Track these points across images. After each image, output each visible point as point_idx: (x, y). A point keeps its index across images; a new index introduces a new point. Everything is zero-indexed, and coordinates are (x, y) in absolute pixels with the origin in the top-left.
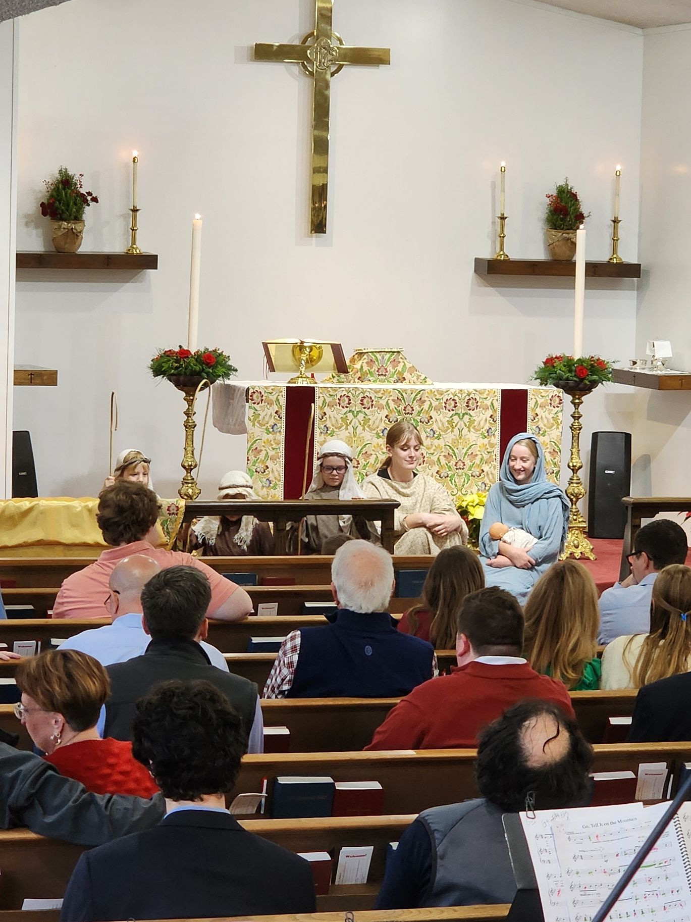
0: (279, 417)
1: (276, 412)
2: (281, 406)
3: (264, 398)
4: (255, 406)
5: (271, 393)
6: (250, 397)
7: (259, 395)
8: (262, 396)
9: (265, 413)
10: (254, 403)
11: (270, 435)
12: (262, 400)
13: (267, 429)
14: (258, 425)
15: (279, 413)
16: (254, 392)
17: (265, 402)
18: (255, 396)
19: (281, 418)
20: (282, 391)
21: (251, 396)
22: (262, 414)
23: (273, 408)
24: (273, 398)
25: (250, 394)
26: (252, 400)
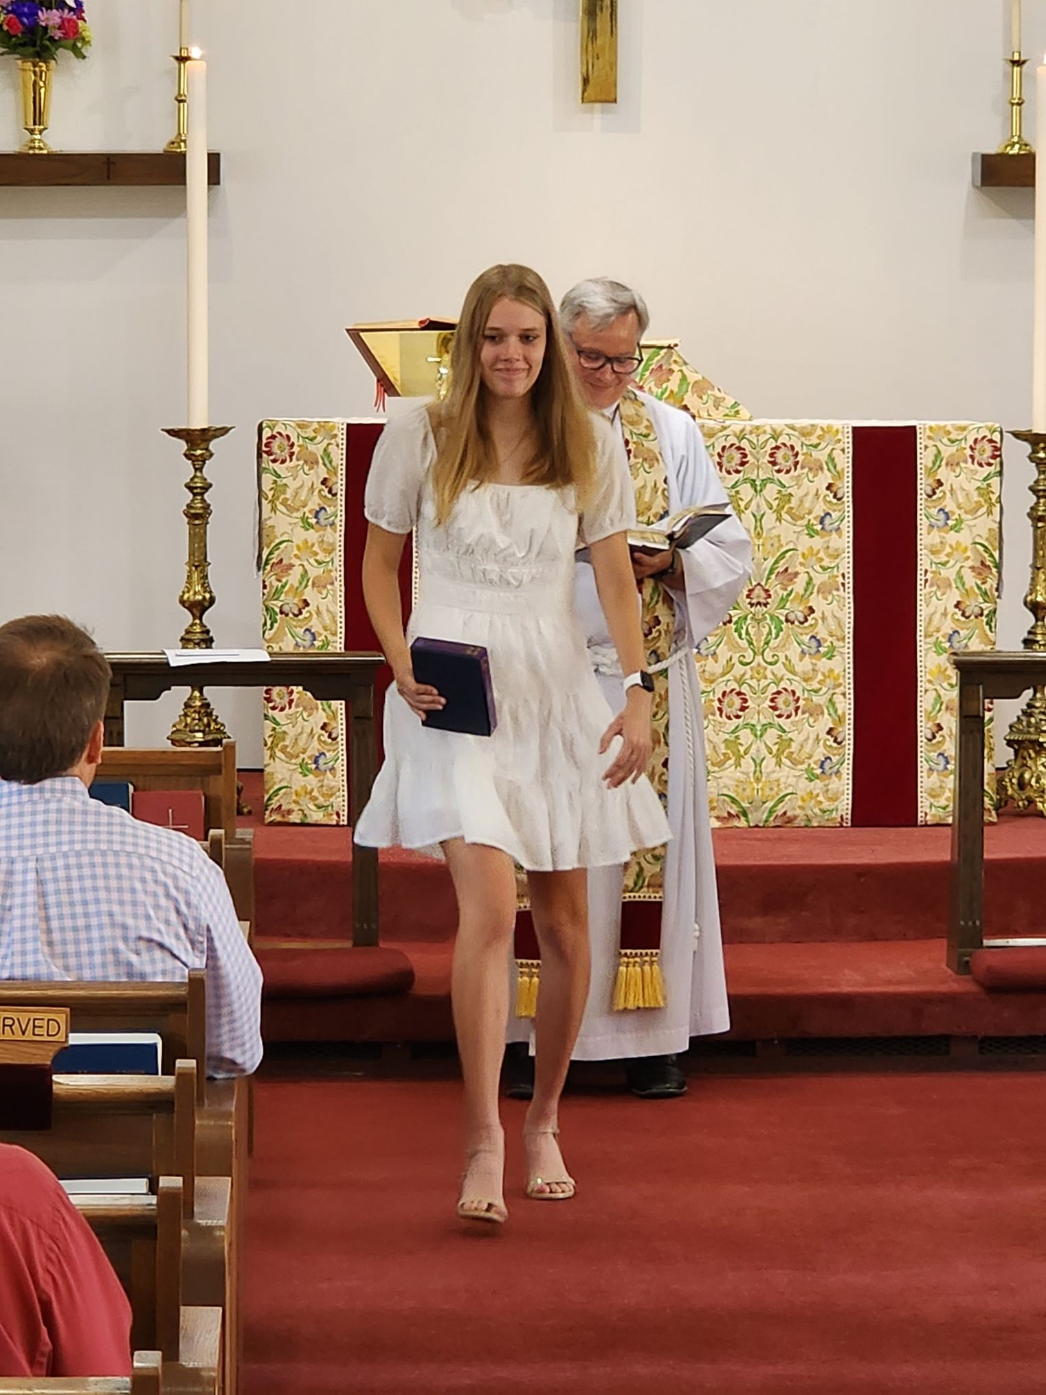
0: (330, 492)
1: (324, 482)
2: (335, 469)
3: (296, 449)
4: (277, 466)
5: (312, 440)
6: (264, 449)
7: (286, 443)
8: (292, 445)
9: (298, 483)
10: (274, 461)
11: (311, 530)
12: (292, 454)
13: (304, 519)
14: (285, 510)
15: (329, 484)
16: (273, 437)
17: (298, 460)
18: (275, 445)
19: (335, 495)
20: (336, 436)
21: (267, 445)
22: (293, 485)
23: (317, 473)
24: (317, 449)
25: (264, 441)
26: (269, 453)
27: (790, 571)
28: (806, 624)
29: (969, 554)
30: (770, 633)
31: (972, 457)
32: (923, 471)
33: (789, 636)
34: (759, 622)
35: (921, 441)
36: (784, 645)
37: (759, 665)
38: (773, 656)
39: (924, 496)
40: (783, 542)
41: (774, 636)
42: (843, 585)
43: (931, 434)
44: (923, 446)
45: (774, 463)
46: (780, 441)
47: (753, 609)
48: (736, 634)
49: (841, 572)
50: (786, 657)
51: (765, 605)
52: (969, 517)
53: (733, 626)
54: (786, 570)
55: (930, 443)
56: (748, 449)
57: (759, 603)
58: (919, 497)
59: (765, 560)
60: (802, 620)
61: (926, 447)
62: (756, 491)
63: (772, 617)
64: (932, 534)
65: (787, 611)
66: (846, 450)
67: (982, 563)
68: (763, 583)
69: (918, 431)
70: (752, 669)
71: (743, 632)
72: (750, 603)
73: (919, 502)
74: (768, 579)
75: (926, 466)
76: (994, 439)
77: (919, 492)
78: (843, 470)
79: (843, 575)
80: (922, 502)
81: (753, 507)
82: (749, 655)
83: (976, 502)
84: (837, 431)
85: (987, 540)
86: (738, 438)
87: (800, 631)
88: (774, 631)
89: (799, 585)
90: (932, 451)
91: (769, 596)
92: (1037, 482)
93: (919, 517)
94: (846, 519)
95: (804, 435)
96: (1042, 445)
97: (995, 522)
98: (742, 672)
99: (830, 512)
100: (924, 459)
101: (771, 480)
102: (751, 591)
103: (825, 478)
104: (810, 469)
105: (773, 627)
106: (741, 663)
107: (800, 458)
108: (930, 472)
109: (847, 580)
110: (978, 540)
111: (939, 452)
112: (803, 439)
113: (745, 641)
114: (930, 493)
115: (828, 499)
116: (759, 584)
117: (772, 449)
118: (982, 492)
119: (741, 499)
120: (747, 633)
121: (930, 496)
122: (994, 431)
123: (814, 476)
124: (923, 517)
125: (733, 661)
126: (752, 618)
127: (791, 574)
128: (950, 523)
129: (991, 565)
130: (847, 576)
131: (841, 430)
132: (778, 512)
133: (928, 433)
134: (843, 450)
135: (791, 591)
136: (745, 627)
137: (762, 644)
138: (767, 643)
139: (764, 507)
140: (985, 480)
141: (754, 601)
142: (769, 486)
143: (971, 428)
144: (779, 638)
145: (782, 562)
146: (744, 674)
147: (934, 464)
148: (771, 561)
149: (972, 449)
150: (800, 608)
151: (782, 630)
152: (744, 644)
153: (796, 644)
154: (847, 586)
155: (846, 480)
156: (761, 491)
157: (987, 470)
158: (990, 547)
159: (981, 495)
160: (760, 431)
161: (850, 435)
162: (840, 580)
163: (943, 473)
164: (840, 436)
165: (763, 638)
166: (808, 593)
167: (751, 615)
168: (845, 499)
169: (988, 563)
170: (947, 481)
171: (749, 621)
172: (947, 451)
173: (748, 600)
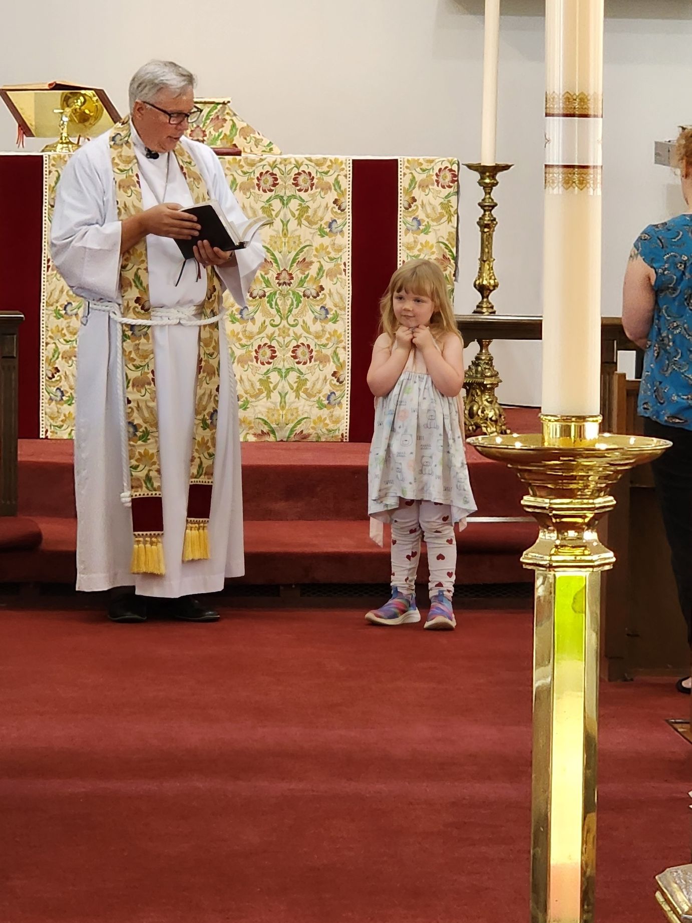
27: (307, 260)
28: (318, 298)
29: (434, 249)
30: (292, 304)
31: (437, 182)
32: (402, 191)
33: (305, 306)
34: (284, 296)
35: (401, 170)
36: (302, 313)
37: (284, 326)
38: (294, 320)
39: (403, 209)
40: (302, 240)
41: (295, 306)
42: (345, 270)
43: (408, 165)
44: (402, 173)
45: (296, 185)
46: (301, 169)
47: (280, 288)
48: (268, 305)
49: (343, 262)
50: (304, 321)
51: (289, 284)
52: (435, 224)
53: (266, 299)
54: (304, 259)
55: (407, 171)
56: (279, 175)
57: (285, 283)
58: (399, 209)
59: (289, 253)
60: (315, 295)
61: (405, 174)
62: (283, 204)
63: (294, 293)
64: (408, 235)
65: (305, 289)
66: (348, 176)
67: (444, 256)
68: (288, 269)
69: (399, 163)
70: (279, 329)
71: (273, 303)
72: (278, 283)
73: (399, 213)
74: (291, 266)
75: (404, 188)
76: (453, 169)
77: (399, 205)
78: (345, 189)
79: (345, 264)
80: (401, 213)
81: (281, 216)
82: (277, 320)
83: (440, 213)
84: (342, 163)
85: (448, 240)
86: (271, 167)
87: (313, 303)
88: (295, 303)
89: (313, 271)
90: (409, 177)
91: (292, 278)
92: (483, 200)
93: (399, 223)
94: (347, 224)
95: (317, 165)
96: (488, 174)
97: (453, 227)
98: (272, 332)
99: (336, 219)
100: (403, 182)
101: (294, 197)
102: (279, 274)
103: (333, 195)
104: (322, 189)
105: (294, 300)
106: (272, 325)
107: (315, 181)
108: (408, 192)
109: (347, 268)
110: (441, 240)
111: (414, 178)
112: (317, 168)
113: (275, 309)
114: (407, 206)
115: (335, 210)
116: (285, 270)
117: (295, 175)
118: (444, 206)
119: (273, 210)
120: (276, 304)
121: (407, 209)
122: (453, 164)
123: (325, 194)
124: (402, 223)
125: (266, 324)
126: (280, 294)
127: (307, 263)
128: (421, 227)
129: (450, 257)
130: (347, 264)
131: (344, 162)
132: (299, 219)
133: (406, 164)
134: (346, 176)
135: (308, 275)
136: (274, 300)
137: (286, 312)
138: (290, 311)
139: (289, 216)
140: (446, 197)
141: (282, 281)
142: (293, 201)
143: (437, 161)
144: (299, 308)
145: (301, 254)
146: (274, 333)
147: (410, 186)
148: (293, 253)
149: (437, 175)
150: (314, 287)
151: (301, 302)
152: (274, 311)
153: (310, 312)
154: (347, 271)
155: (348, 197)
156: (287, 204)
157: (448, 190)
158: (449, 245)
159: (443, 208)
160: (287, 162)
161: (351, 165)
162: (342, 267)
163: (416, 193)
164: (343, 166)
165: (287, 307)
166: (320, 276)
167: (279, 291)
168: (347, 210)
169: (448, 256)
170: (419, 197)
171: (277, 296)
172: (420, 177)
173: (277, 281)
